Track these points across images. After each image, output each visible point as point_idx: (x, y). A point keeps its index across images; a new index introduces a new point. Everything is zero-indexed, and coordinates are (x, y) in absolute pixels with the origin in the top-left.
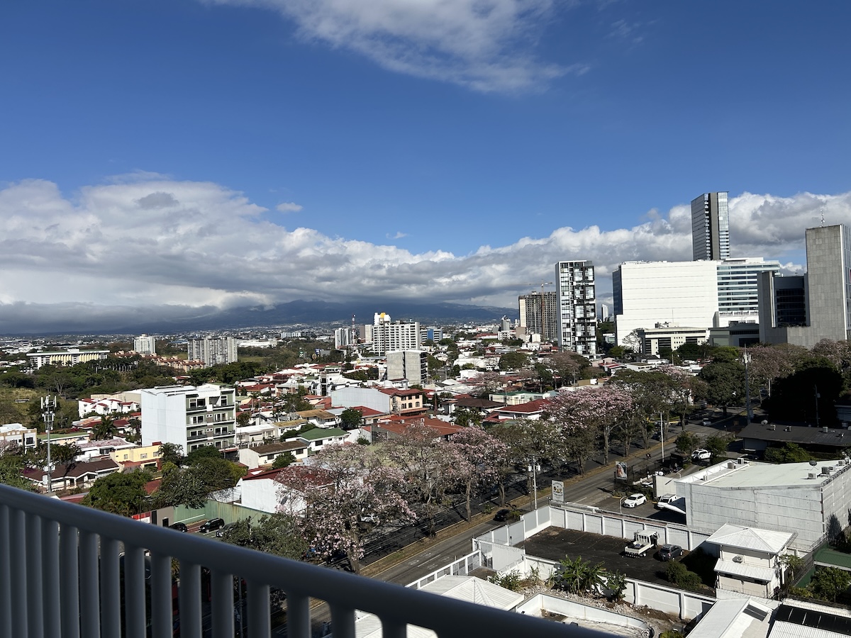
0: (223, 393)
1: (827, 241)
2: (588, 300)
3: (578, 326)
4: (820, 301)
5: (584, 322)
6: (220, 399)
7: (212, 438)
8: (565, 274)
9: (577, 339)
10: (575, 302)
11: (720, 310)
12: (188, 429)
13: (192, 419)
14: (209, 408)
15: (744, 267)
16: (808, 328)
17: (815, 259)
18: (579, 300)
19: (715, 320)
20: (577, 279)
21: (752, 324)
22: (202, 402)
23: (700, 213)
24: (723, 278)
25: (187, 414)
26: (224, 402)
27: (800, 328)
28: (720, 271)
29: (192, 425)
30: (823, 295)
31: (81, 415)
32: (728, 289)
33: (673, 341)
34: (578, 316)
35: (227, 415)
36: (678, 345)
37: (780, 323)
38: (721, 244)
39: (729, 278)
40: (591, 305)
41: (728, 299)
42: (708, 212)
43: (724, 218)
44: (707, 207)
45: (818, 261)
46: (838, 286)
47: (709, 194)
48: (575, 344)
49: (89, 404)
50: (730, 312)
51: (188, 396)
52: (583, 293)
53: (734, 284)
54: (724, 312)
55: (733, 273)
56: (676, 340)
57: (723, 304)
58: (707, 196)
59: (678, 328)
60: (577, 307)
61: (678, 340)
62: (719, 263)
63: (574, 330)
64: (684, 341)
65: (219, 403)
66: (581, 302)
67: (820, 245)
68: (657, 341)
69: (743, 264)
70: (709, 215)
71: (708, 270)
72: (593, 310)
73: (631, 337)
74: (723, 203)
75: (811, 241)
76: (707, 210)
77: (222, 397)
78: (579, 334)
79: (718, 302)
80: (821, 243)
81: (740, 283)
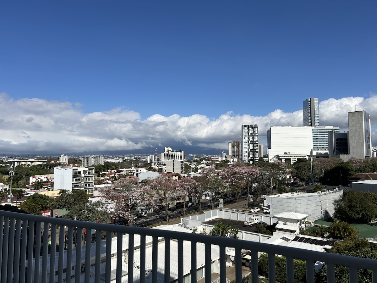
0: (89, 169)
1: (357, 118)
2: (255, 141)
3: (251, 153)
4: (354, 144)
5: (253, 151)
6: (88, 172)
7: (83, 188)
8: (246, 130)
9: (250, 158)
10: (250, 142)
11: (313, 148)
12: (73, 184)
13: (75, 180)
14: (83, 175)
15: (324, 130)
16: (349, 155)
17: (352, 125)
18: (251, 141)
19: (311, 152)
20: (251, 132)
21: (326, 154)
22: (80, 173)
23: (307, 107)
24: (315, 134)
25: (73, 177)
26: (89, 173)
27: (345, 155)
28: (314, 131)
29: (75, 182)
30: (355, 141)
31: (30, 183)
32: (317, 139)
33: (291, 160)
34: (251, 148)
35: (90, 179)
36: (294, 162)
37: (337, 153)
38: (315, 120)
39: (317, 134)
40: (257, 143)
41: (317, 143)
42: (310, 106)
43: (317, 109)
44: (309, 104)
45: (353, 126)
46: (362, 137)
47: (310, 99)
48: (249, 160)
49: (34, 178)
50: (318, 149)
51: (73, 170)
52: (253, 138)
53: (319, 137)
54: (315, 149)
55: (319, 132)
56: (293, 160)
57: (315, 146)
58: (309, 99)
59: (294, 154)
60: (251, 144)
61: (294, 160)
62: (313, 128)
63: (249, 154)
64: (297, 160)
65: (87, 173)
66: (252, 142)
67: (354, 119)
68: (285, 160)
69: (324, 128)
70: (310, 107)
71: (309, 130)
72: (257, 146)
73: (274, 158)
74: (316, 102)
75: (350, 118)
76: (309, 105)
77: (89, 171)
78: (251, 156)
79: (313, 145)
80: (354, 118)
81: (322, 137)
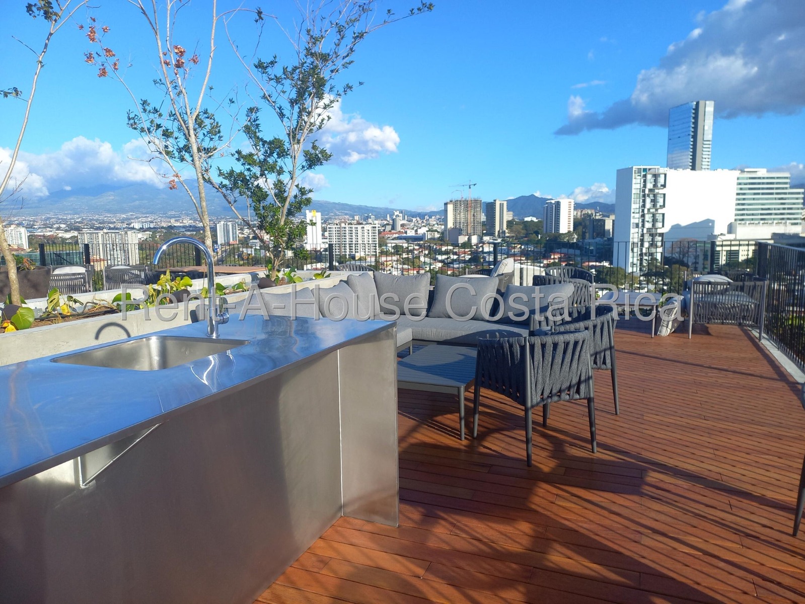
2: (658, 209)
3: (646, 237)
5: (652, 232)
8: (637, 181)
9: (644, 250)
10: (645, 210)
11: (736, 220)
20: (649, 186)
23: (683, 121)
24: (741, 189)
28: (740, 181)
32: (744, 199)
33: (741, 253)
34: (647, 225)
36: (745, 258)
38: (703, 153)
39: (745, 189)
40: (660, 214)
41: (743, 209)
44: (693, 115)
47: (697, 102)
52: (654, 201)
53: (751, 195)
54: (741, 222)
55: (750, 183)
56: (743, 253)
57: (739, 215)
59: (745, 240)
61: (746, 253)
63: (641, 240)
64: (750, 254)
68: (726, 252)
70: (695, 123)
74: (709, 111)
76: (693, 118)
78: (647, 245)
79: (735, 212)
81: (755, 194)
